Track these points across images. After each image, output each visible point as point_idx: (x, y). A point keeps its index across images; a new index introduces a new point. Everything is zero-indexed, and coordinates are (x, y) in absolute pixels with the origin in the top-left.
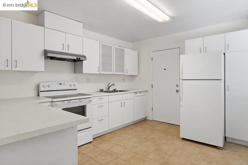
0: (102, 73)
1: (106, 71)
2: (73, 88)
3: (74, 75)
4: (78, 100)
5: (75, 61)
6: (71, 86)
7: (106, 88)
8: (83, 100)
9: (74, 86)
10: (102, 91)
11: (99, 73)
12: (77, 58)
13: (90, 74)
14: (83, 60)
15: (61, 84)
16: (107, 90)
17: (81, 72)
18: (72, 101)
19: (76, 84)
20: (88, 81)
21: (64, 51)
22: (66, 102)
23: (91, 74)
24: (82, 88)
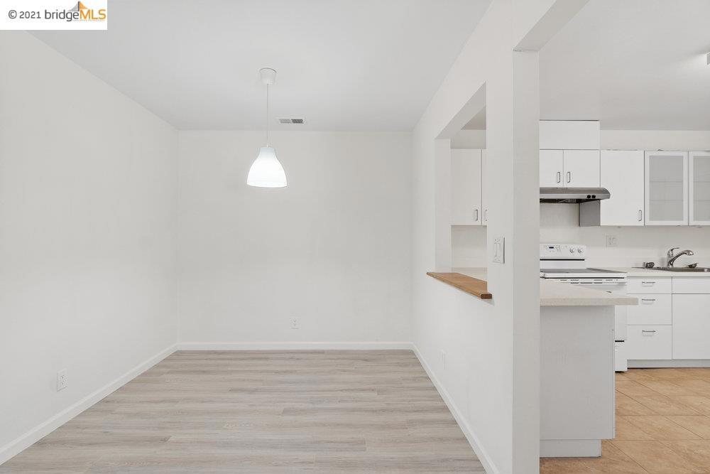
0: (649, 223)
1: (662, 219)
2: (577, 256)
3: (578, 229)
4: (592, 280)
5: (579, 201)
6: (572, 251)
7: (662, 260)
8: (604, 280)
9: (579, 251)
10: (649, 266)
11: (641, 224)
12: (589, 197)
13: (615, 226)
14: (599, 200)
15: (553, 248)
16: (665, 266)
17: (596, 222)
18: (580, 280)
19: (583, 247)
20: (611, 242)
21: (560, 186)
22: (569, 280)
23: (619, 227)
24: (597, 256)
